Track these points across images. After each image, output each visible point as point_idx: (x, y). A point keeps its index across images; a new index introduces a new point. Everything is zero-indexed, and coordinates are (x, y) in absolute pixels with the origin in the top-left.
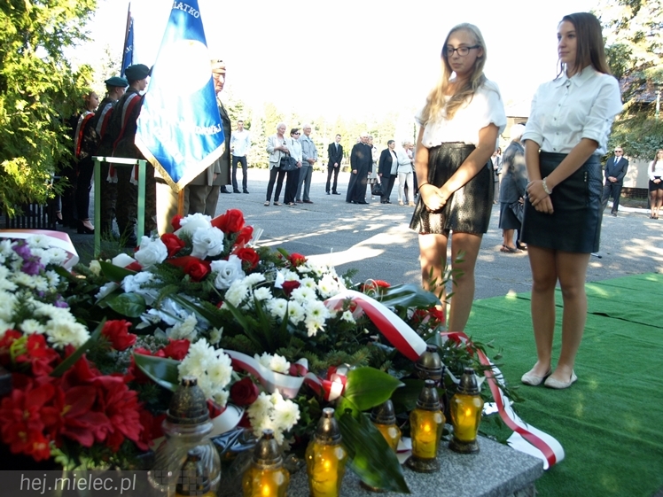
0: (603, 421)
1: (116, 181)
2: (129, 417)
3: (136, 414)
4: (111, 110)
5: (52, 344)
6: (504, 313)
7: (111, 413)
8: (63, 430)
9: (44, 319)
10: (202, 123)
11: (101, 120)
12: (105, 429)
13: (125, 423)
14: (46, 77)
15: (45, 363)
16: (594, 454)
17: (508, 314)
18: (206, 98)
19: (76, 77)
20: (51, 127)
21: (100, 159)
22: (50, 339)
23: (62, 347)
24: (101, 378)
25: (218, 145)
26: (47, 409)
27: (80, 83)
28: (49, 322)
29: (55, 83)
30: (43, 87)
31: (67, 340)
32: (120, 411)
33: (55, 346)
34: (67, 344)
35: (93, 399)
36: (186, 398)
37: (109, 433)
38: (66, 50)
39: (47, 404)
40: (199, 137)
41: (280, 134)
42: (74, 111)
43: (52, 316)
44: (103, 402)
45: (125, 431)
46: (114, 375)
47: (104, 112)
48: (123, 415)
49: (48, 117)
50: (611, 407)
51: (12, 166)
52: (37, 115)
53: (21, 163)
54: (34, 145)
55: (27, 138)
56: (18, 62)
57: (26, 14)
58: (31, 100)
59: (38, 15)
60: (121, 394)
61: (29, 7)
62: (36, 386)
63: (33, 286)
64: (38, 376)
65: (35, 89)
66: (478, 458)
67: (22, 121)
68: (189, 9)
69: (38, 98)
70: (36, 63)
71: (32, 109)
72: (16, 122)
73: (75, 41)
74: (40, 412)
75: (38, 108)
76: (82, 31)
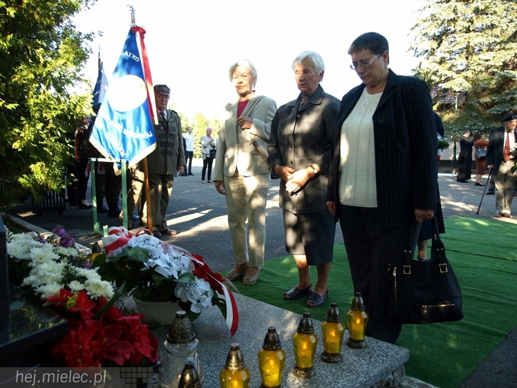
1: (104, 173)
2: (144, 342)
3: (148, 340)
5: (90, 296)
7: (132, 340)
8: (105, 355)
9: (83, 279)
12: (129, 352)
13: (141, 346)
14: (56, 107)
19: (75, 106)
20: (61, 140)
22: (88, 293)
23: (96, 298)
24: (125, 318)
26: (94, 343)
27: (78, 110)
28: (86, 282)
29: (62, 110)
30: (54, 114)
31: (99, 293)
32: (138, 339)
33: (92, 297)
34: (99, 296)
35: (121, 332)
37: (132, 354)
38: (68, 89)
39: (93, 339)
41: (208, 135)
43: (88, 277)
44: (127, 334)
45: (142, 352)
48: (140, 341)
49: (59, 134)
51: (36, 168)
52: (52, 133)
53: (42, 165)
54: (51, 153)
55: (45, 149)
56: (37, 98)
57: (41, 66)
58: (46, 123)
59: (48, 65)
60: (138, 327)
61: (42, 60)
62: (85, 327)
63: (69, 255)
64: (87, 321)
65: (49, 115)
66: (367, 350)
67: (41, 137)
68: (132, 56)
69: (51, 121)
70: (49, 98)
71: (47, 129)
72: (38, 138)
73: (73, 81)
74: (89, 345)
75: (52, 128)
76: (78, 75)
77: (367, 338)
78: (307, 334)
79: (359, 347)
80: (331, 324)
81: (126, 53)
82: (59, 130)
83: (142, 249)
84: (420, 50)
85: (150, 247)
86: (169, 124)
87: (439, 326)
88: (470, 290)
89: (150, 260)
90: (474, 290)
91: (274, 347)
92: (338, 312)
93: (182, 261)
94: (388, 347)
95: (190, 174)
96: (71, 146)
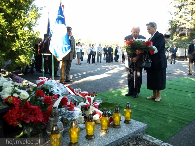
0: (166, 115)
1: (48, 59)
3: (42, 115)
4: (46, 42)
5: (21, 99)
6: (144, 89)
7: (35, 115)
8: (22, 119)
9: (19, 93)
10: (65, 44)
11: (43, 45)
12: (34, 119)
13: (39, 117)
14: (28, 35)
15: (18, 103)
16: (163, 123)
17: (145, 89)
18: (66, 38)
19: (35, 34)
20: (30, 47)
21: (43, 54)
22: (20, 98)
23: (23, 100)
24: (32, 107)
25: (69, 49)
27: (36, 36)
28: (20, 94)
29: (31, 36)
30: (27, 37)
32: (38, 115)
34: (24, 99)
35: (30, 112)
36: (54, 111)
38: (33, 28)
39: (17, 113)
40: (64, 48)
41: (90, 46)
42: (36, 43)
43: (21, 92)
44: (32, 112)
45: (38, 119)
46: (35, 106)
47: (44, 43)
48: (38, 116)
49: (29, 44)
50: (168, 111)
51: (21, 57)
52: (26, 44)
53: (23, 56)
54: (26, 51)
55: (24, 50)
56: (21, 31)
57: (22, 19)
58: (25, 40)
59: (25, 19)
60: (38, 110)
61: (23, 18)
62: (15, 109)
63: (19, 85)
64: (16, 107)
65: (26, 38)
66: (131, 124)
67: (23, 46)
68: (61, 16)
69: (26, 40)
70: (25, 31)
71: (25, 43)
72: (21, 46)
73: (35, 25)
74: (16, 115)
75: (26, 42)
76: (37, 23)
77: (132, 120)
78: (105, 117)
79: (128, 123)
80: (116, 114)
81: (59, 15)
82: (29, 43)
83: (49, 85)
84: (173, 12)
85: (52, 84)
86: (71, 41)
87: (165, 117)
88: (181, 104)
89: (52, 89)
90: (182, 105)
91: (91, 121)
92: (119, 109)
93: (64, 89)
94: (139, 123)
95: (83, 61)
96: (34, 49)
